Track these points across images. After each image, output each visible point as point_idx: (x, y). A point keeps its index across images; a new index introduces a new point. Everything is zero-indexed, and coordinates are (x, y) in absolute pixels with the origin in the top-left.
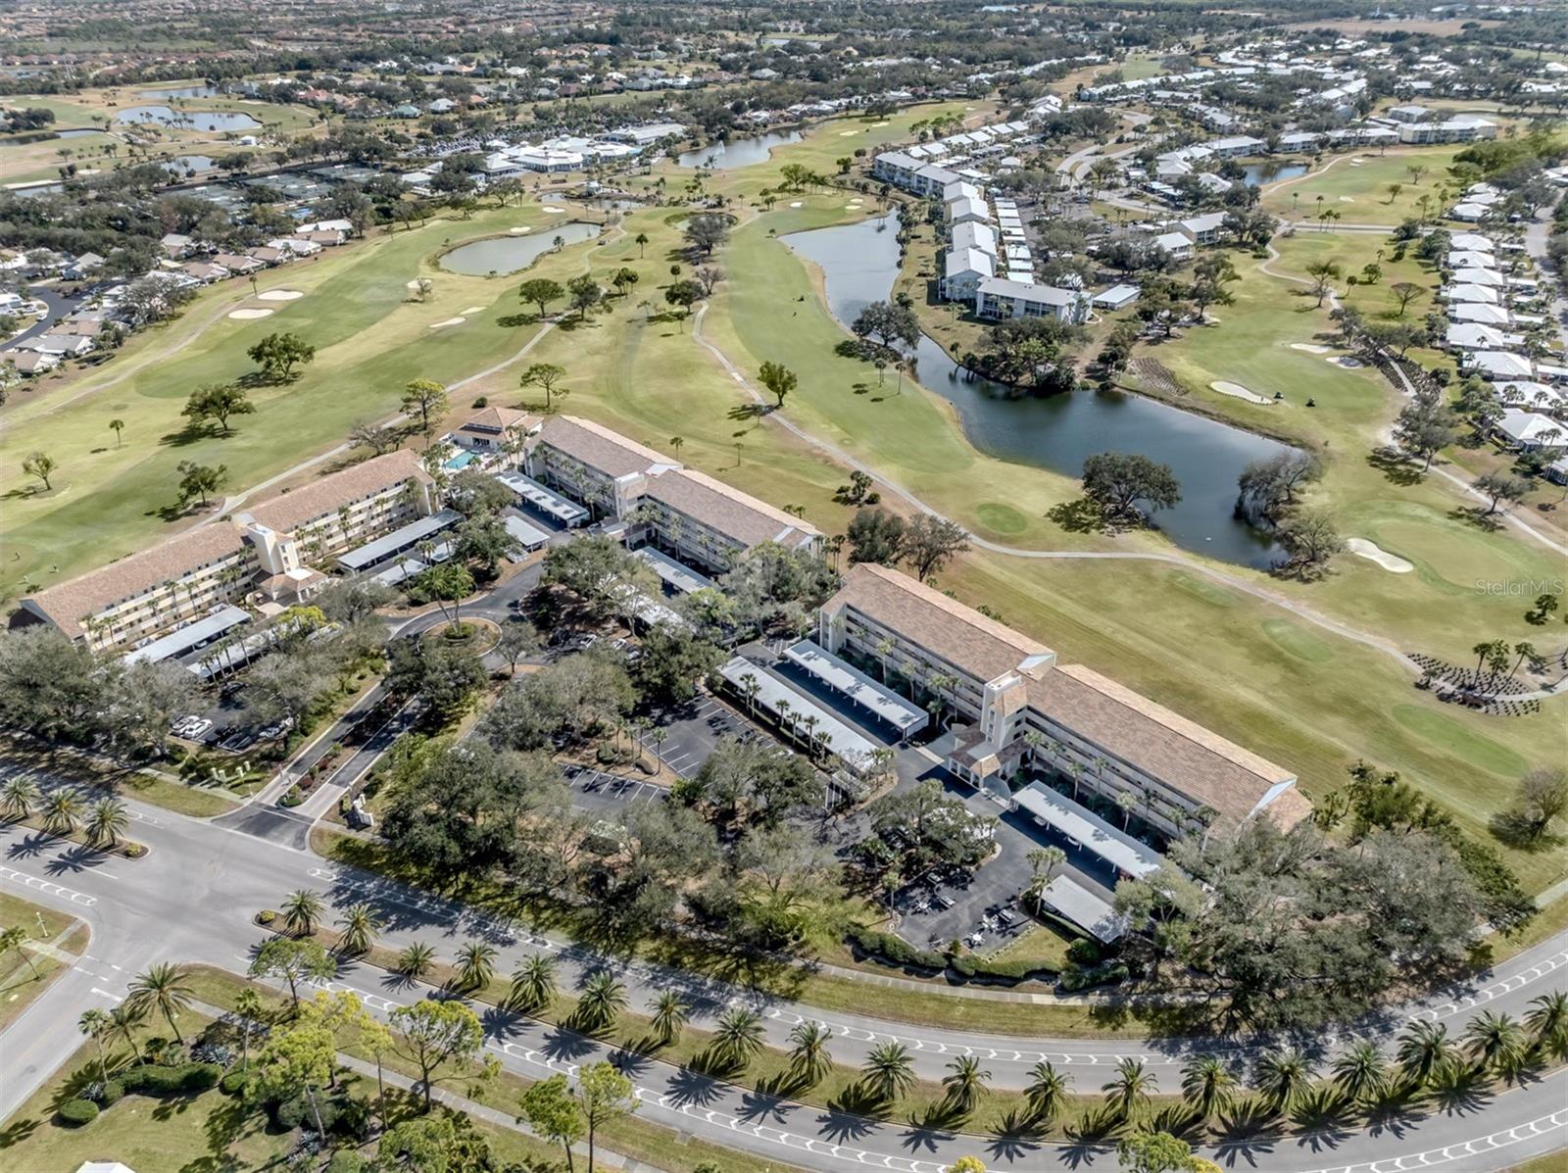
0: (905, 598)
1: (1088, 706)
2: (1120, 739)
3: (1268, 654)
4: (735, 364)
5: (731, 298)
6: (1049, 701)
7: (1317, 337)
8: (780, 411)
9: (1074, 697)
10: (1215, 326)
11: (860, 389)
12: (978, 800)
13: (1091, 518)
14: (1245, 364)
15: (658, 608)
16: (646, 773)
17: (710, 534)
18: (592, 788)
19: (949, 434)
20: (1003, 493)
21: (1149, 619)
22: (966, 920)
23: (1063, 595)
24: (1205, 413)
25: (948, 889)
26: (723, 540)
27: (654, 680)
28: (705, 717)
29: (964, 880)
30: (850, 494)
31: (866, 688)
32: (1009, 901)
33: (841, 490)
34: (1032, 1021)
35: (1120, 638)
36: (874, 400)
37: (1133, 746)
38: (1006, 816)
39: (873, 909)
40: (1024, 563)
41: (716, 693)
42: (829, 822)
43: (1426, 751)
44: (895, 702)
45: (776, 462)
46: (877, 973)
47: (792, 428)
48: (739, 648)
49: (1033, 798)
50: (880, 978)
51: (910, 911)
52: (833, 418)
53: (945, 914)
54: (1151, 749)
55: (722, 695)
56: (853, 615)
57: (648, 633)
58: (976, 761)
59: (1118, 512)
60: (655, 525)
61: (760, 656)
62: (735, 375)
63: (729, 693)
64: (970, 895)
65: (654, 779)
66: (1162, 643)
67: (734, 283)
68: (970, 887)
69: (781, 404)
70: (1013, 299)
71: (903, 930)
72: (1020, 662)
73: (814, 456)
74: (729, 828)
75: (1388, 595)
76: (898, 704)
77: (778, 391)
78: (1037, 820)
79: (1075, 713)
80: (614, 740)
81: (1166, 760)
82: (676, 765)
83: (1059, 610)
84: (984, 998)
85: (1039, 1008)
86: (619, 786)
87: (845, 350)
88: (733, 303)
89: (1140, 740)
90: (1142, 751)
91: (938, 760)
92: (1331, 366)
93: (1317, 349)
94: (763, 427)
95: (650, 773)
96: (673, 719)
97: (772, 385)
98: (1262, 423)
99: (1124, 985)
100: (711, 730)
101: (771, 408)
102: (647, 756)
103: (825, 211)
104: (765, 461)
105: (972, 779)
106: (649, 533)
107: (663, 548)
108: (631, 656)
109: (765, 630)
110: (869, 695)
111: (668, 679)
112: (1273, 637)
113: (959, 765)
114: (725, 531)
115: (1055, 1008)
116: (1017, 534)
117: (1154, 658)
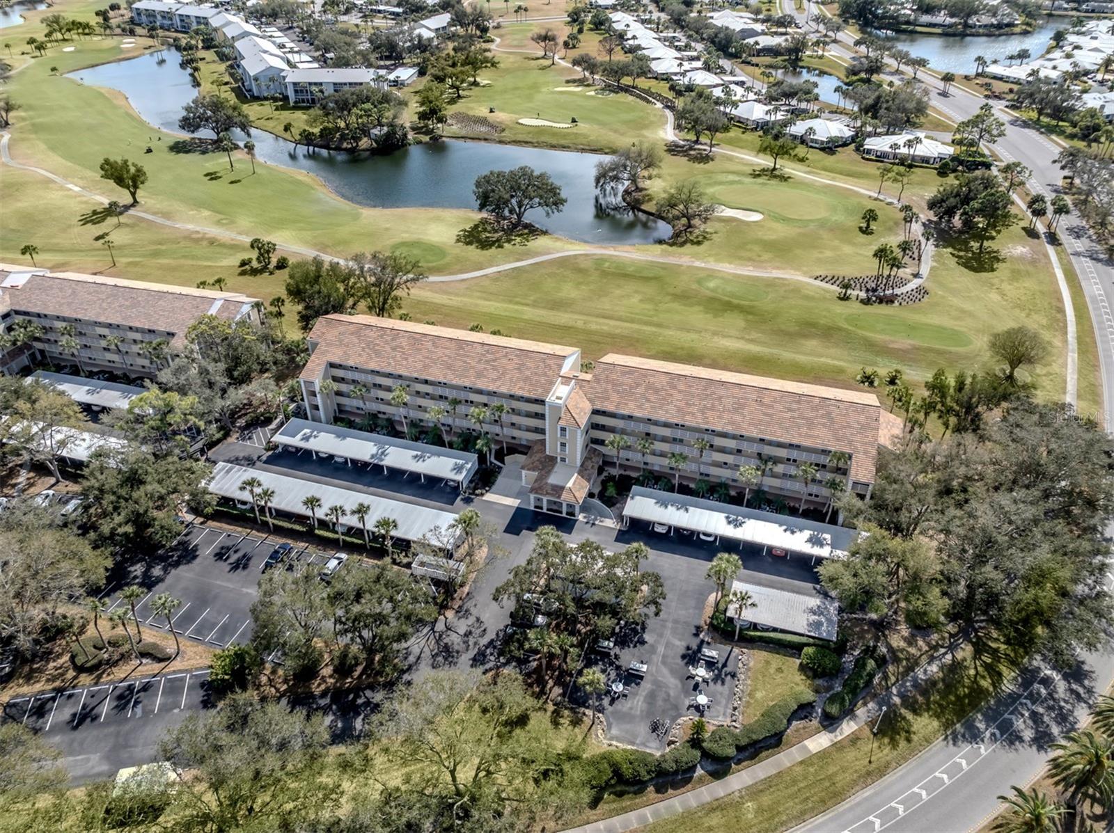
0: (395, 337)
1: (657, 391)
2: (709, 414)
3: (721, 305)
4: (65, 177)
5: (33, 125)
6: (614, 397)
7: (568, 82)
8: (138, 208)
9: (638, 385)
10: (489, 86)
11: (213, 176)
12: (582, 530)
13: (497, 235)
14: (531, 105)
15: (86, 435)
16: (160, 660)
17: (116, 333)
18: (85, 717)
19: (322, 196)
20: (406, 232)
21: (605, 304)
22: (673, 683)
23: (517, 303)
24: (526, 142)
25: (626, 650)
26: (138, 336)
27: (121, 530)
28: (207, 552)
29: (635, 632)
30: (255, 264)
31: (392, 450)
32: (696, 635)
33: (243, 264)
34: (830, 778)
35: (594, 327)
36: (232, 183)
37: (727, 416)
38: (622, 537)
39: (565, 721)
40: (464, 285)
41: (209, 517)
42: (440, 626)
43: (896, 346)
44: (433, 454)
45: (156, 254)
46: (625, 810)
47: (159, 220)
48: (210, 454)
49: (642, 506)
50: (632, 816)
51: (606, 701)
52: (199, 204)
53: (646, 686)
54: (745, 412)
55: (216, 516)
56: (340, 373)
57: (86, 472)
58: (562, 488)
59: (515, 226)
60: (38, 345)
61: (241, 455)
62: (70, 186)
63: (227, 511)
64: (653, 650)
65: (177, 665)
66: (632, 321)
67: (31, 113)
68: (647, 637)
69: (135, 201)
70: (321, 84)
71: (614, 731)
72: (560, 367)
73: (197, 241)
74: (317, 692)
75: (766, 238)
76: (439, 455)
77: (128, 187)
78: (659, 529)
79: (648, 400)
80: (91, 631)
81: (768, 419)
82: (198, 631)
83: (526, 317)
84: (762, 775)
85: (823, 755)
86: (126, 698)
87: (179, 148)
88: (37, 128)
89: (729, 407)
90: (739, 418)
91: (514, 502)
92: (591, 97)
93: (573, 89)
94: (127, 225)
95: (165, 659)
96: (165, 570)
97: (120, 181)
98: (575, 141)
99: (876, 680)
100: (225, 566)
101: (127, 208)
102: (150, 636)
103: (100, 51)
104: (144, 256)
105: (564, 509)
106: (33, 356)
107: (59, 369)
108: (70, 507)
109: (233, 423)
110: (400, 456)
111: (141, 522)
112: (713, 290)
113: (545, 499)
114: (137, 324)
115: (837, 747)
116: (442, 262)
117: (635, 335)
